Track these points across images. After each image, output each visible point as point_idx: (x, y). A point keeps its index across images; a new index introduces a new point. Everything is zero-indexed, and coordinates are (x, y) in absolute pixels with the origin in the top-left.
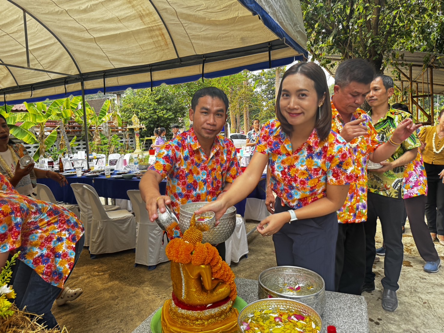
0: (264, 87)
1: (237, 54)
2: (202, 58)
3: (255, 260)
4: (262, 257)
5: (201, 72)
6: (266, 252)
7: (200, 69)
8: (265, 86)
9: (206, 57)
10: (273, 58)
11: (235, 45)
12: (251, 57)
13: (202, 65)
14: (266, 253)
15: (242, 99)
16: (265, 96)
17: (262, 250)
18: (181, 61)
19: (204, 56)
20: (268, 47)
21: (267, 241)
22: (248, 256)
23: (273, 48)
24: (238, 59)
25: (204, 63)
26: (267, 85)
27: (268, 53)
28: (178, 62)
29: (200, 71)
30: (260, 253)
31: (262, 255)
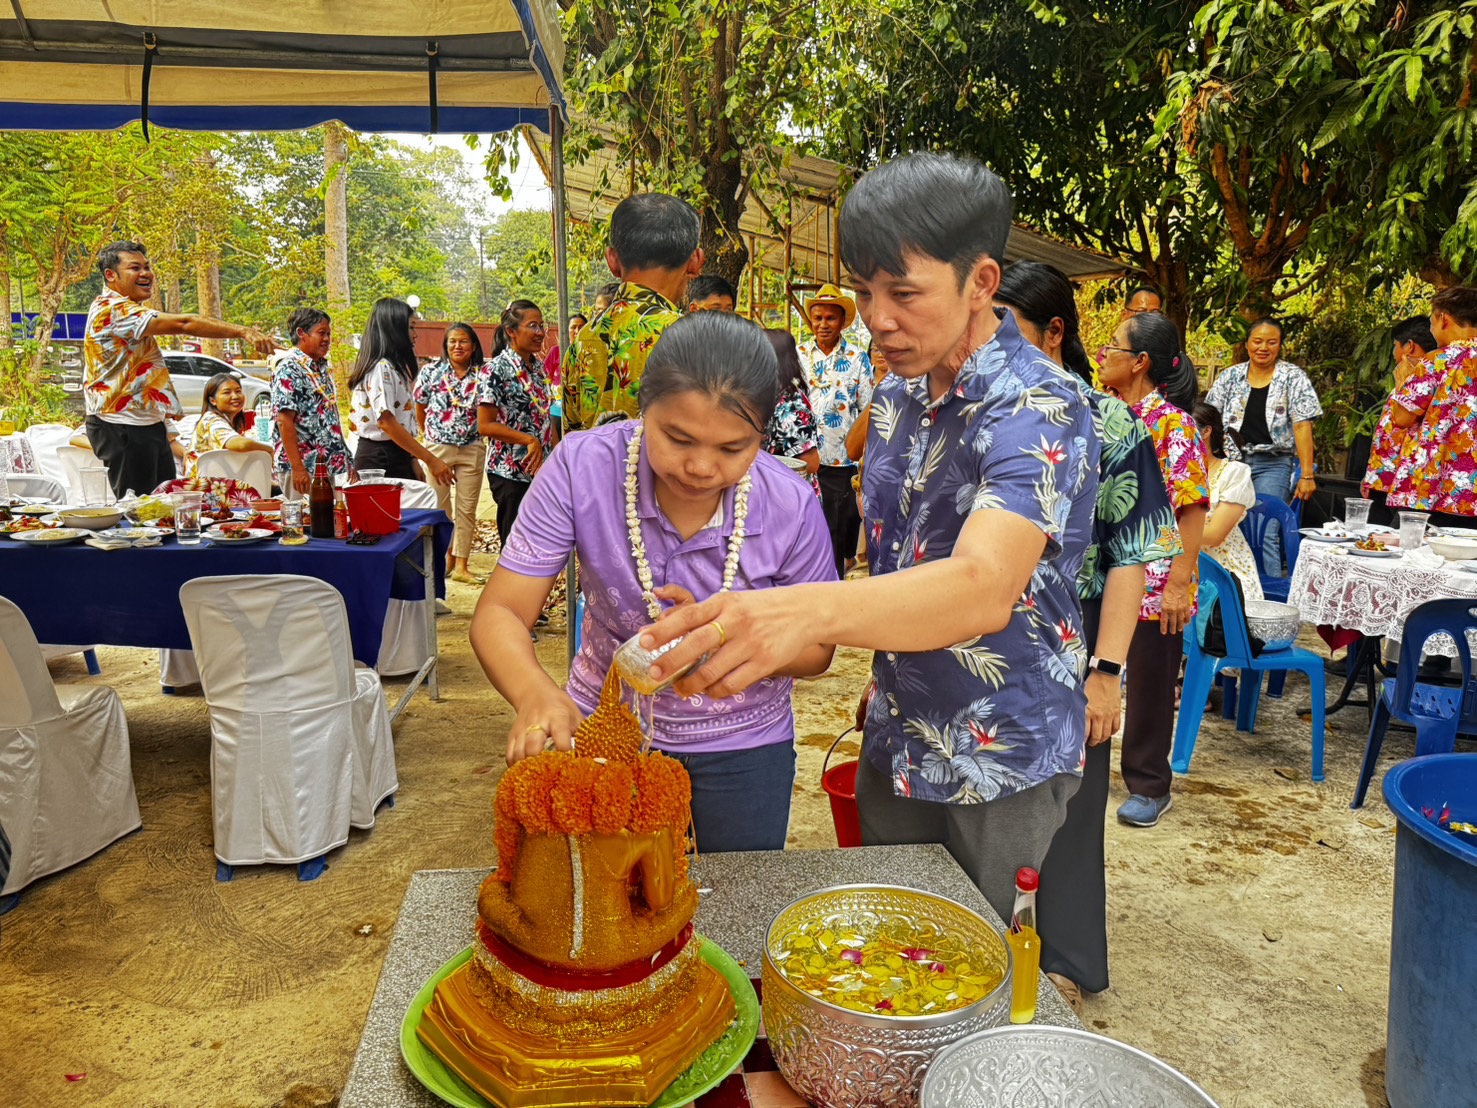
0: (272, 184)
1: (301, 55)
2: (140, 41)
3: (425, 810)
4: (447, 796)
5: (136, 98)
6: (450, 776)
7: (128, 86)
8: (277, 181)
9: (160, 43)
10: (445, 98)
11: (296, 21)
12: (357, 76)
13: (139, 70)
14: (454, 781)
15: (192, 220)
16: (280, 220)
17: (435, 773)
18: (34, 36)
19: (149, 35)
20: (426, 55)
21: (444, 741)
22: (395, 800)
23: (443, 62)
24: (305, 76)
25: (149, 61)
26: (285, 178)
27: (425, 75)
28: (20, 37)
29: (128, 93)
30: (433, 781)
31: (443, 789)
